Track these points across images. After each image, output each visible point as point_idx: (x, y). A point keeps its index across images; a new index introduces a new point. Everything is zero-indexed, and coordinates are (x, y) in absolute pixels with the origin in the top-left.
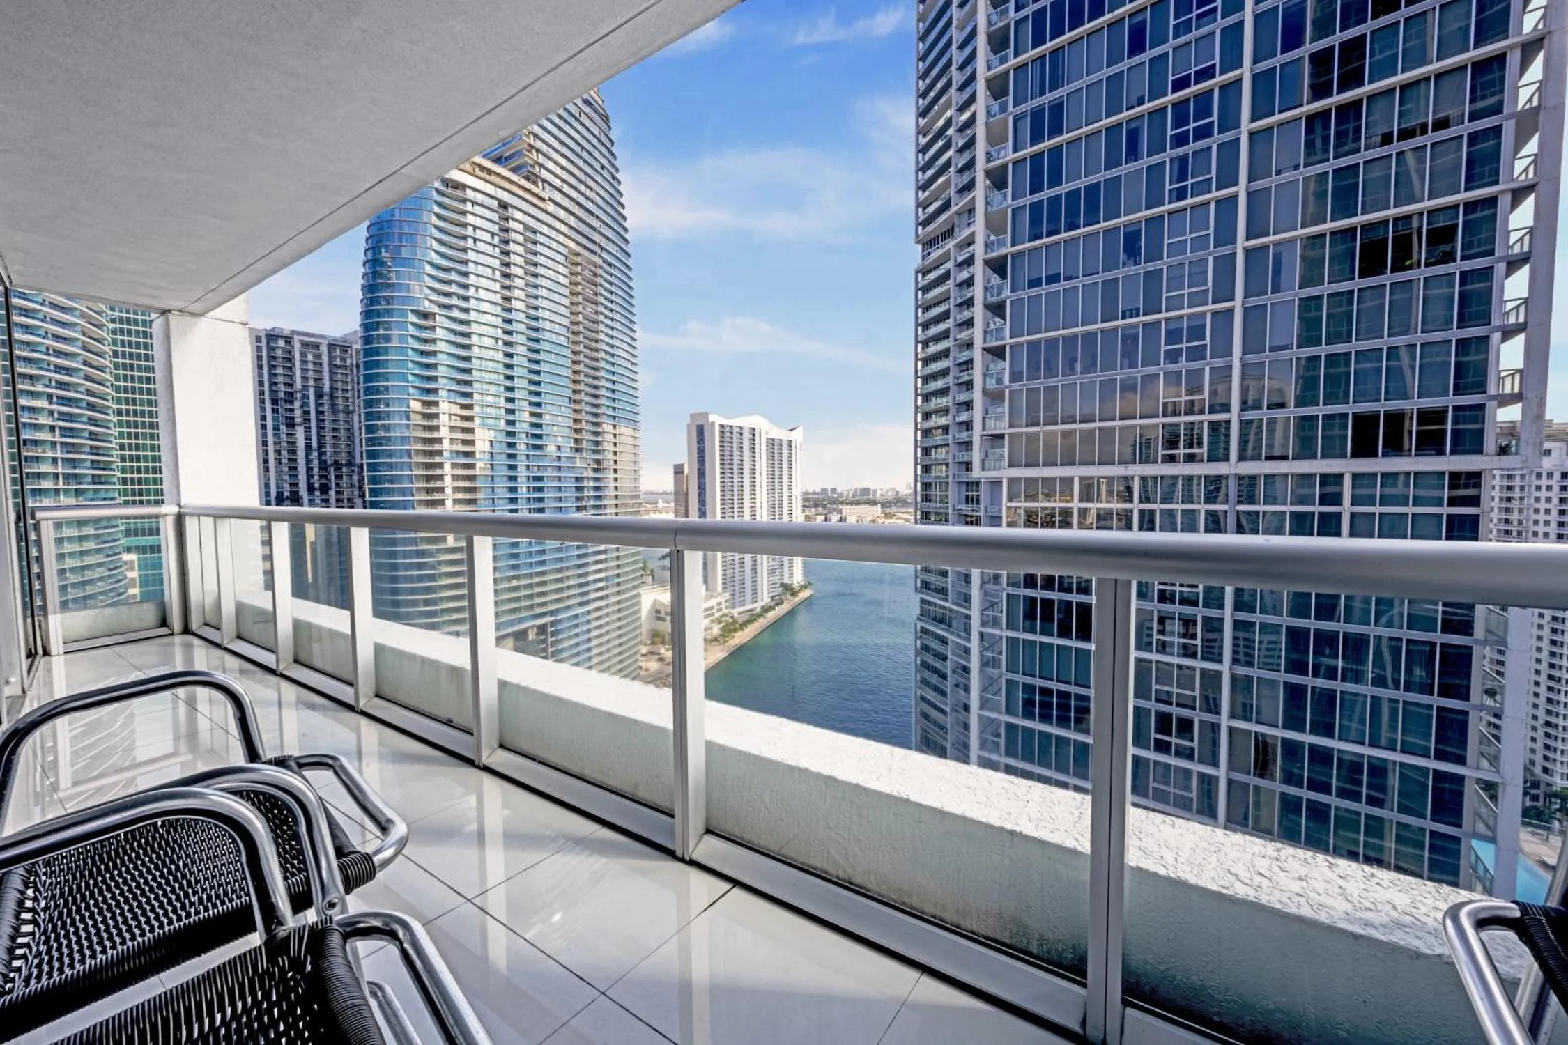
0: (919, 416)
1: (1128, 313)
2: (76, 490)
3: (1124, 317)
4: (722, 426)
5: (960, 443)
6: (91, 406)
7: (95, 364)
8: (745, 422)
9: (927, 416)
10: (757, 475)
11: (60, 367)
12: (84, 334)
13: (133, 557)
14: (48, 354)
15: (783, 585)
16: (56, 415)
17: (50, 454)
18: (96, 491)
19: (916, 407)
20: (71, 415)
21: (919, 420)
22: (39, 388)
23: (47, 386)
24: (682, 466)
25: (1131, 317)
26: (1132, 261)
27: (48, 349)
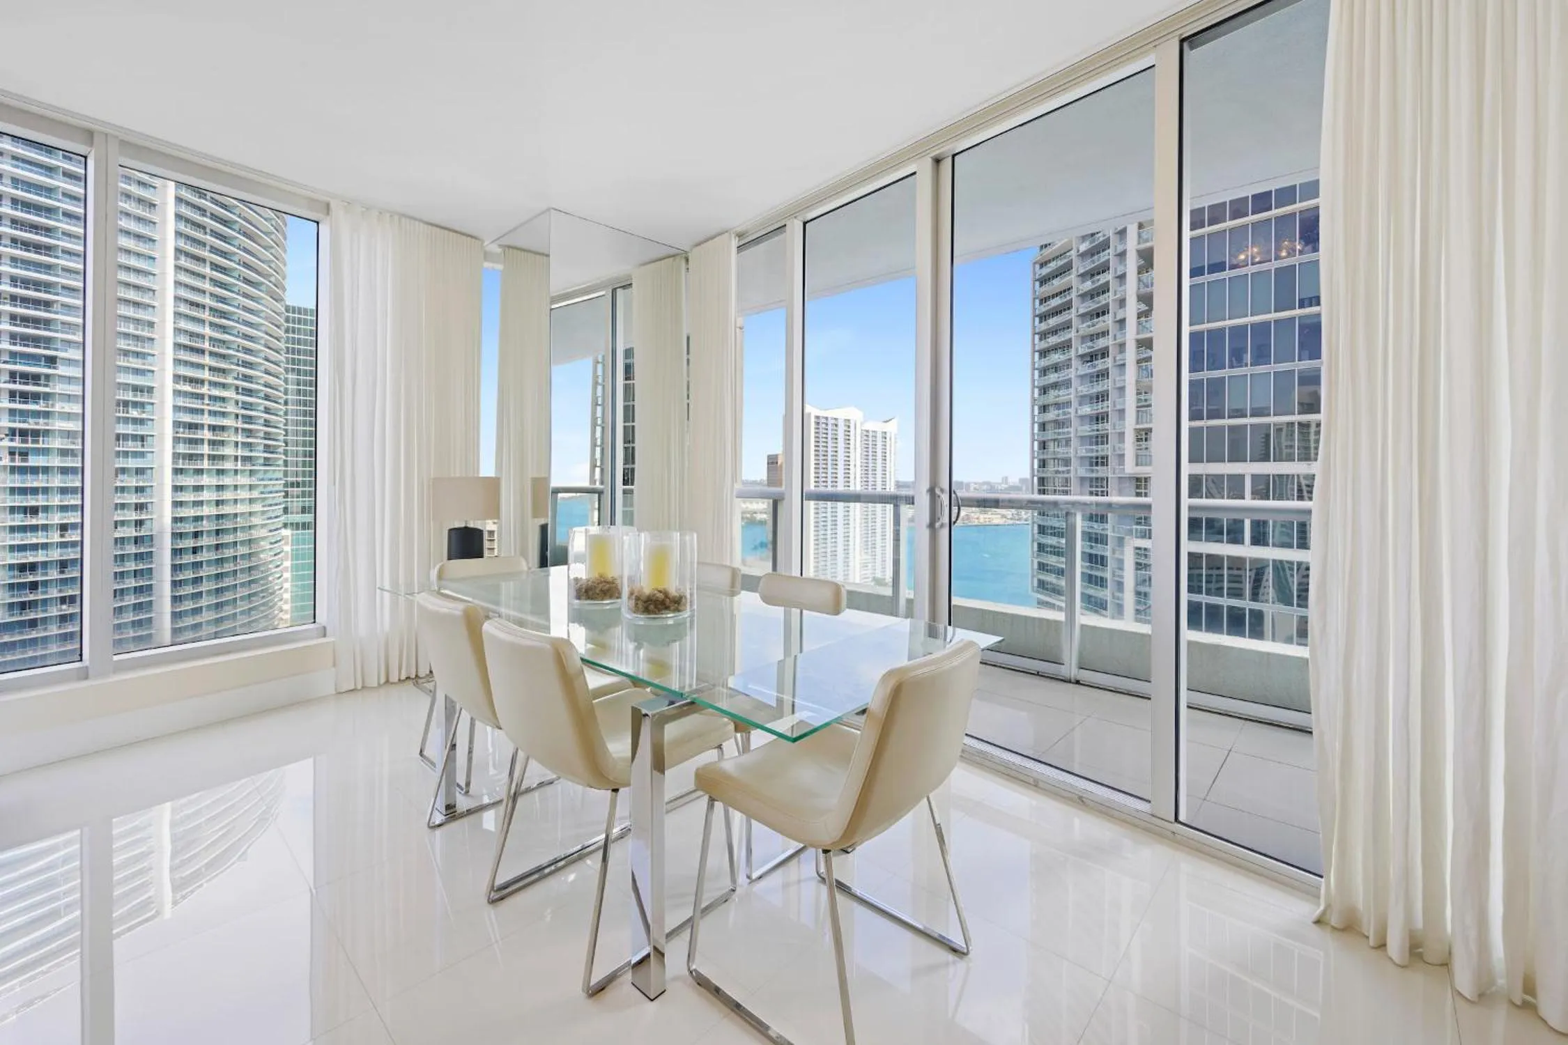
0: (1036, 408)
1: (1306, 302)
2: (251, 471)
3: (1301, 306)
4: (817, 417)
5: (1082, 437)
6: (267, 398)
7: (273, 359)
8: (841, 414)
9: (1044, 409)
10: (852, 467)
11: (246, 362)
12: (267, 334)
13: (287, 532)
14: (238, 351)
15: (875, 579)
16: (240, 404)
17: (234, 438)
18: (266, 472)
19: (1034, 400)
20: (251, 404)
21: (1036, 412)
22: (230, 380)
23: (236, 379)
24: (776, 456)
25: (1311, 305)
26: (1309, 247)
27: (239, 346)
